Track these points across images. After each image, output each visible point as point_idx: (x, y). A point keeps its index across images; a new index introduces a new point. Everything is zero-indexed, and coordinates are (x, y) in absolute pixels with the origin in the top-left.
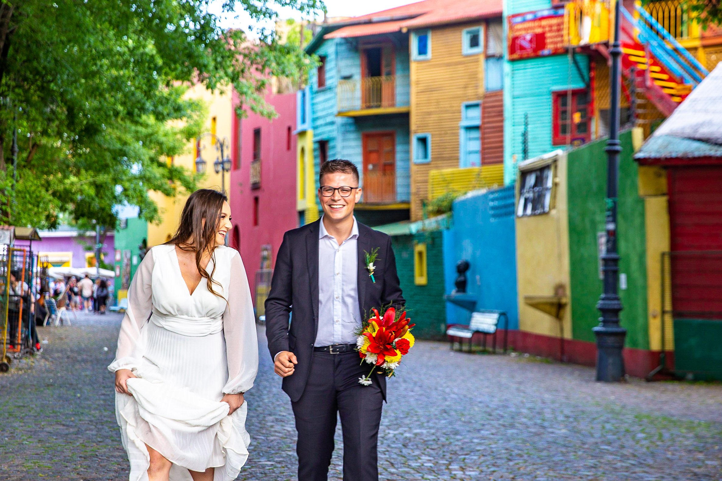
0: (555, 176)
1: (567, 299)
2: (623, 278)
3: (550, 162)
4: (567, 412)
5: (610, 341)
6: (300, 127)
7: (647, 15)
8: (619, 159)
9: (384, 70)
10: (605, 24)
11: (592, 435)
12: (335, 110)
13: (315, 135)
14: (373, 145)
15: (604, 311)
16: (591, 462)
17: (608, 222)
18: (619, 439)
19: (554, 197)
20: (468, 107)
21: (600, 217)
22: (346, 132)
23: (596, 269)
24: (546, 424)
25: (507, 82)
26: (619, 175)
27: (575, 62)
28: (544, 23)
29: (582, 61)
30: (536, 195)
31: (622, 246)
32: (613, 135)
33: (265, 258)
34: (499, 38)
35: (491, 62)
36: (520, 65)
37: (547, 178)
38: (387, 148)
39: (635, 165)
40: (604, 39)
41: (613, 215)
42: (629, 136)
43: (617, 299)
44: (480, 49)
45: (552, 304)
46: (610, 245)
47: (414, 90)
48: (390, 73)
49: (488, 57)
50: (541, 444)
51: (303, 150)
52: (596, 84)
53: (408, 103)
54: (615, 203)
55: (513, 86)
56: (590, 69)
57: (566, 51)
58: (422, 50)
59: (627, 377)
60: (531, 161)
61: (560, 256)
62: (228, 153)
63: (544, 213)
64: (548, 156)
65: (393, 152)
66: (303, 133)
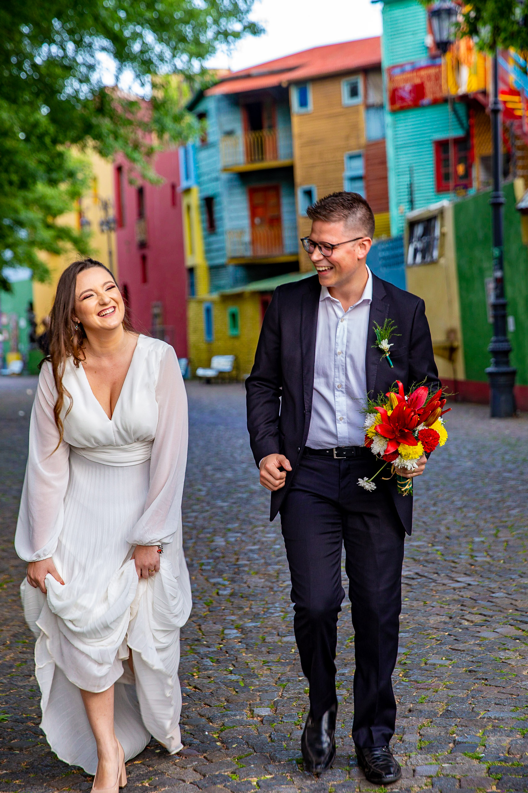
0: (442, 226)
1: (459, 342)
2: (511, 321)
3: (436, 212)
4: (470, 447)
5: (502, 380)
6: (184, 184)
7: (521, 61)
8: (503, 210)
9: (266, 123)
10: (481, 72)
11: (494, 466)
12: (220, 166)
13: (201, 191)
14: (259, 199)
15: (495, 353)
16: (497, 487)
17: (495, 270)
18: (518, 467)
19: (442, 247)
20: (352, 157)
21: (488, 264)
22: (231, 188)
23: (486, 314)
24: (453, 458)
25: (389, 133)
26: (504, 224)
27: (455, 111)
28: (423, 73)
29: (462, 110)
30: (425, 245)
31: (509, 290)
32: (496, 188)
33: (156, 316)
34: (378, 88)
35: (372, 113)
36: (401, 115)
37: (434, 227)
38: (272, 201)
39: (518, 215)
40: (481, 87)
41: (500, 263)
42: (511, 187)
43: (507, 341)
44: (359, 100)
45: (445, 348)
46: (498, 291)
47: (297, 143)
48: (272, 127)
49: (369, 107)
50: (452, 476)
51: (189, 208)
52: (476, 131)
53: (291, 155)
54: (502, 253)
55: (395, 138)
56: (469, 116)
57: (446, 100)
58: (303, 103)
59: (519, 413)
60: (417, 212)
61: (450, 302)
62: (112, 213)
63: (434, 262)
64: (434, 206)
65: (278, 206)
66: (188, 191)
